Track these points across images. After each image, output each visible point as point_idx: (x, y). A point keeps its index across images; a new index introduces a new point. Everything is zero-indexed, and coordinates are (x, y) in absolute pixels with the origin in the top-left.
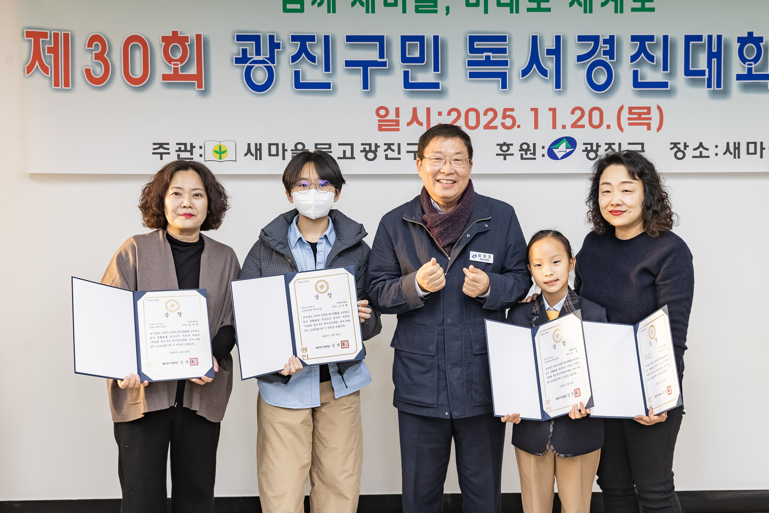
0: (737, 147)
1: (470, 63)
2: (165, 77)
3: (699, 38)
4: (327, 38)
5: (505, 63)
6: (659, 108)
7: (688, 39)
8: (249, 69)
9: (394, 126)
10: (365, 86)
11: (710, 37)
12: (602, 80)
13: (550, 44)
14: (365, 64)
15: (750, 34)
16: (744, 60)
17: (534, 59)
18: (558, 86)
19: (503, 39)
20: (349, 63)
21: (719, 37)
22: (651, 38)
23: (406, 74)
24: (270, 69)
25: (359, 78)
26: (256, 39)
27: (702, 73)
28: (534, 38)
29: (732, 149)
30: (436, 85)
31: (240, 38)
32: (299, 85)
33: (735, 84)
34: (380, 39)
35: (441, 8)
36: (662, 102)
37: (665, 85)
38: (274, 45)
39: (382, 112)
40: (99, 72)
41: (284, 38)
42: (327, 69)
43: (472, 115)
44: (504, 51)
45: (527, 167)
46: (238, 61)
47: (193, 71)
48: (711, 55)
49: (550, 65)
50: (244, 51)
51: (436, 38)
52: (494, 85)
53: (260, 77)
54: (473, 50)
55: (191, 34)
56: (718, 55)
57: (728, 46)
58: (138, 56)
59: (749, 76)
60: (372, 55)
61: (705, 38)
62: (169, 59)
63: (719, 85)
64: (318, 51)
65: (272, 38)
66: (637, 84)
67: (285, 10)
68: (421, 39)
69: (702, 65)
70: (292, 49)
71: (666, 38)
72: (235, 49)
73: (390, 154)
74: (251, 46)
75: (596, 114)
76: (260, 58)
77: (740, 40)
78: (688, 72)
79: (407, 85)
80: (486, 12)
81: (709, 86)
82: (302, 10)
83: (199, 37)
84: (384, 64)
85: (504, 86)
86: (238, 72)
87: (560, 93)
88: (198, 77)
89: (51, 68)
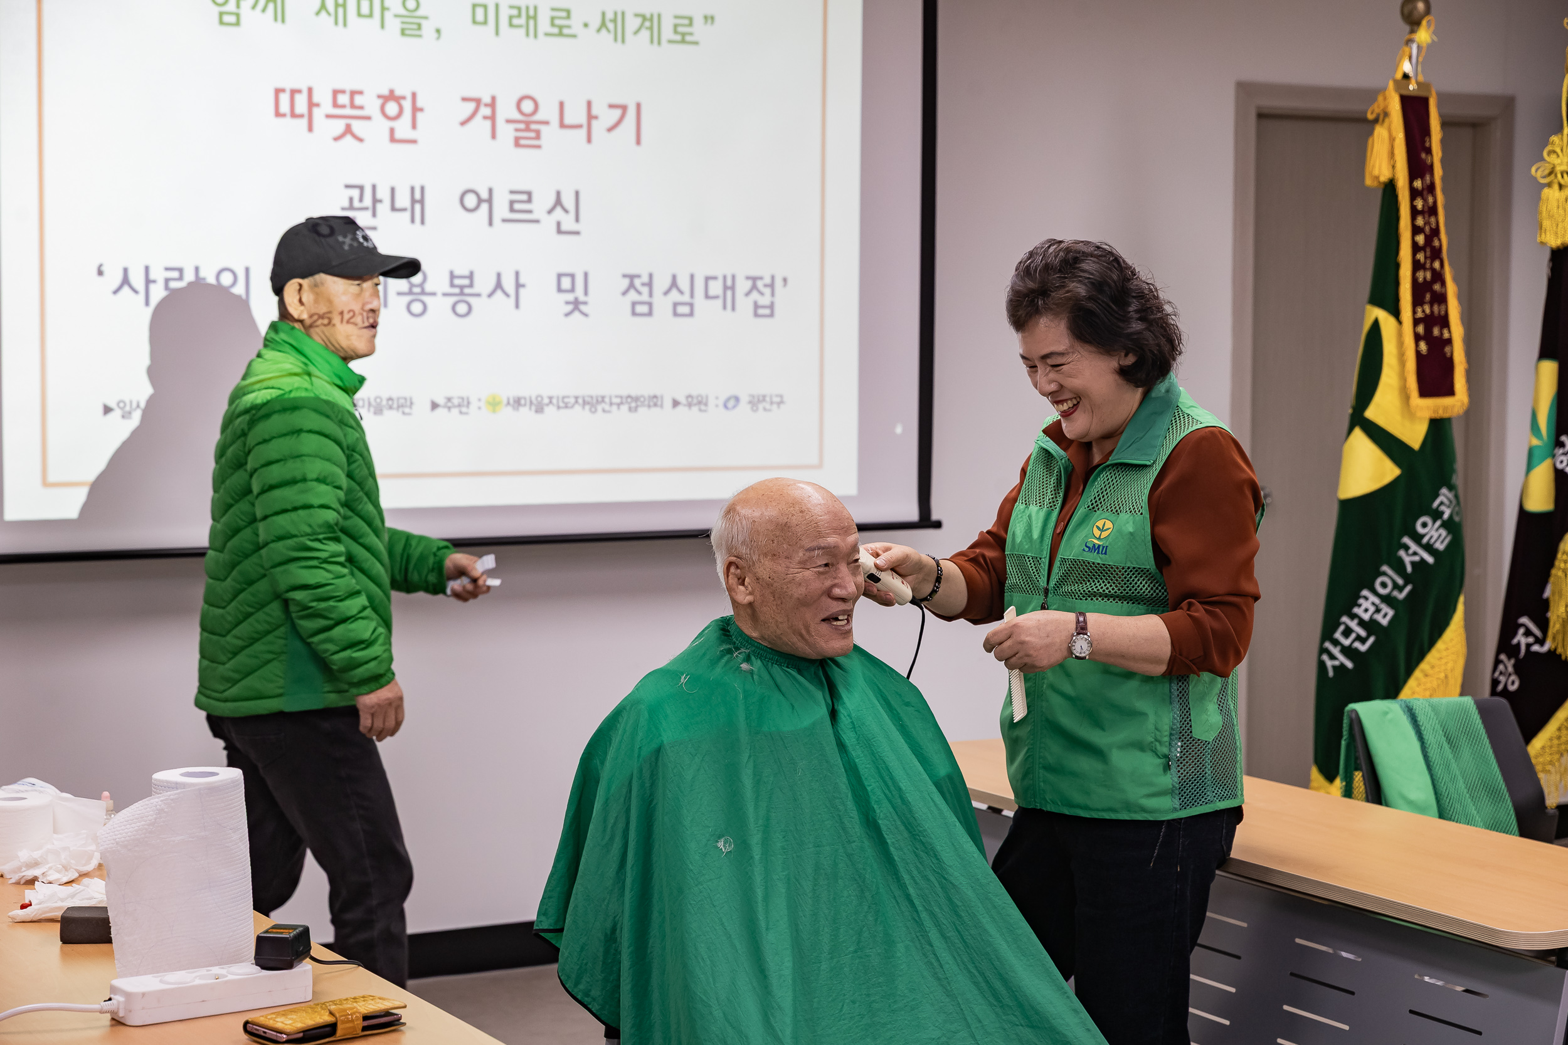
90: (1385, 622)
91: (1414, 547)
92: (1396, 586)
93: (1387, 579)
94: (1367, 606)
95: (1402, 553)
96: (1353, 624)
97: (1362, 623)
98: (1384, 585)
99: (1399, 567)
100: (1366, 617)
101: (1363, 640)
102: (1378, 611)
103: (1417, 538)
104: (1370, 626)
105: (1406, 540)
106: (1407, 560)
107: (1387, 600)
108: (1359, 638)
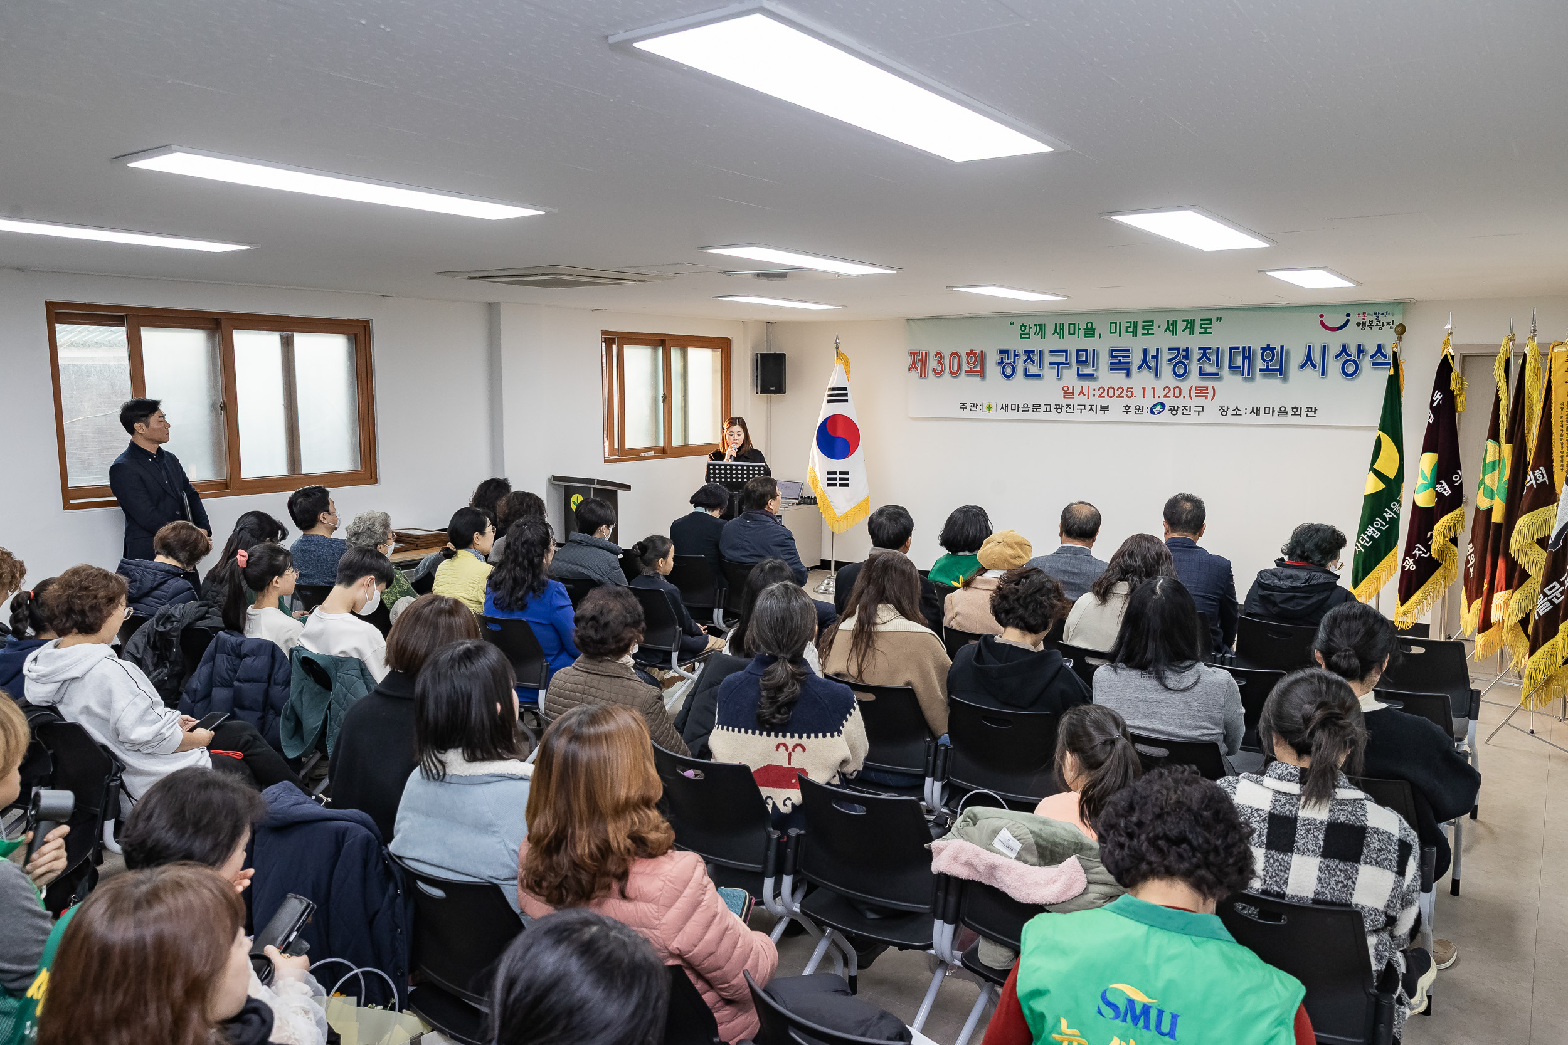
0: (1258, 410)
1: (1111, 363)
2: (966, 371)
3: (1238, 348)
4: (1040, 351)
5: (1129, 363)
6: (1213, 387)
7: (1231, 349)
8: (1004, 367)
9: (1071, 396)
10: (1058, 376)
11: (1244, 348)
12: (1182, 371)
13: (1153, 353)
14: (1058, 364)
15: (1268, 345)
16: (1264, 360)
17: (1145, 360)
18: (1157, 375)
19: (1128, 350)
20: (1050, 364)
21: (1250, 348)
22: (1210, 349)
23: (1078, 369)
24: (1013, 367)
25: (1055, 371)
26: (1007, 352)
27: (1239, 367)
28: (1145, 350)
29: (1255, 411)
30: (1093, 375)
31: (1000, 352)
32: (1026, 375)
33: (1258, 373)
34: (1066, 351)
35: (1097, 335)
36: (1216, 384)
37: (1217, 374)
38: (1016, 355)
39: (1066, 389)
40: (939, 369)
41: (1020, 352)
42: (1040, 367)
43: (1111, 390)
44: (1128, 356)
45: (1139, 418)
46: (999, 363)
47: (979, 368)
48: (1244, 358)
49: (1153, 364)
50: (1002, 358)
51: (1094, 350)
52: (1123, 375)
53: (1009, 371)
54: (1112, 356)
55: (979, 351)
56: (1248, 358)
57: (1255, 353)
58: (956, 361)
59: (1267, 369)
60: (1062, 359)
61: (1241, 347)
62: (969, 363)
63: (1248, 375)
64: (1036, 358)
65: (1015, 351)
66: (1200, 374)
67: (1021, 338)
68: (1086, 351)
69: (1239, 363)
70: (1023, 357)
71: (1218, 348)
72: (997, 358)
73: (1069, 410)
74: (1005, 356)
75: (1177, 390)
76: (1009, 362)
77: (1262, 349)
78: (1230, 367)
79: (1079, 375)
80: (1120, 336)
81: (1243, 375)
82: (1029, 338)
83: (982, 352)
84: (1067, 364)
85: (1128, 375)
86: (999, 369)
87: (1158, 379)
88: (980, 371)
89: (919, 368)
90: (1376, 537)
91: (1390, 512)
92: (1382, 525)
93: (1379, 522)
94: (1370, 531)
95: (1385, 514)
96: (1365, 537)
97: (1368, 536)
98: (1377, 524)
99: (1384, 519)
100: (1370, 535)
101: (1368, 543)
102: (1374, 533)
103: (1391, 509)
104: (1371, 538)
105: (1387, 509)
106: (1387, 516)
107: (1378, 529)
108: (1366, 541)
